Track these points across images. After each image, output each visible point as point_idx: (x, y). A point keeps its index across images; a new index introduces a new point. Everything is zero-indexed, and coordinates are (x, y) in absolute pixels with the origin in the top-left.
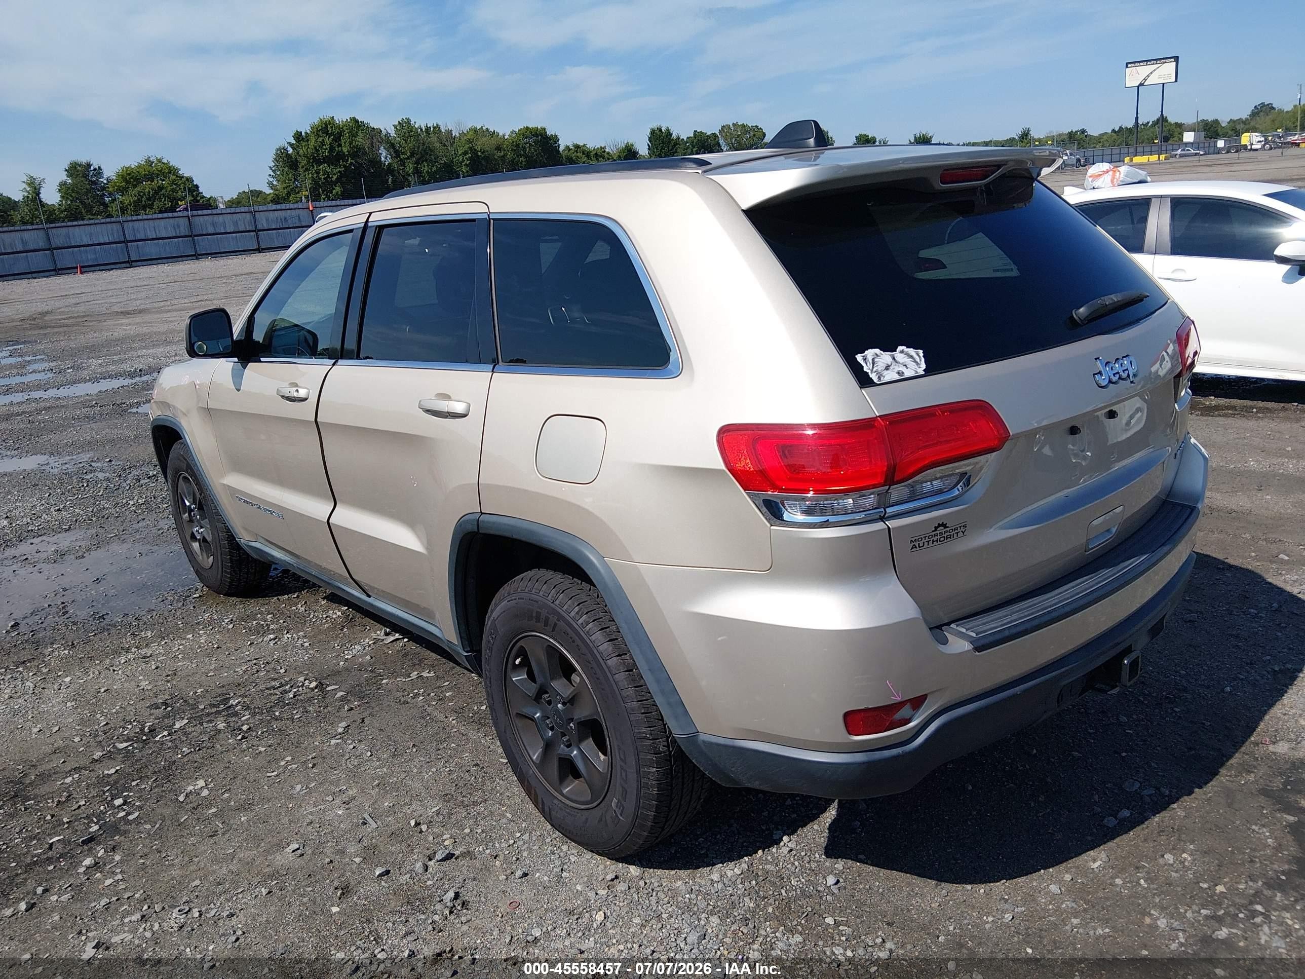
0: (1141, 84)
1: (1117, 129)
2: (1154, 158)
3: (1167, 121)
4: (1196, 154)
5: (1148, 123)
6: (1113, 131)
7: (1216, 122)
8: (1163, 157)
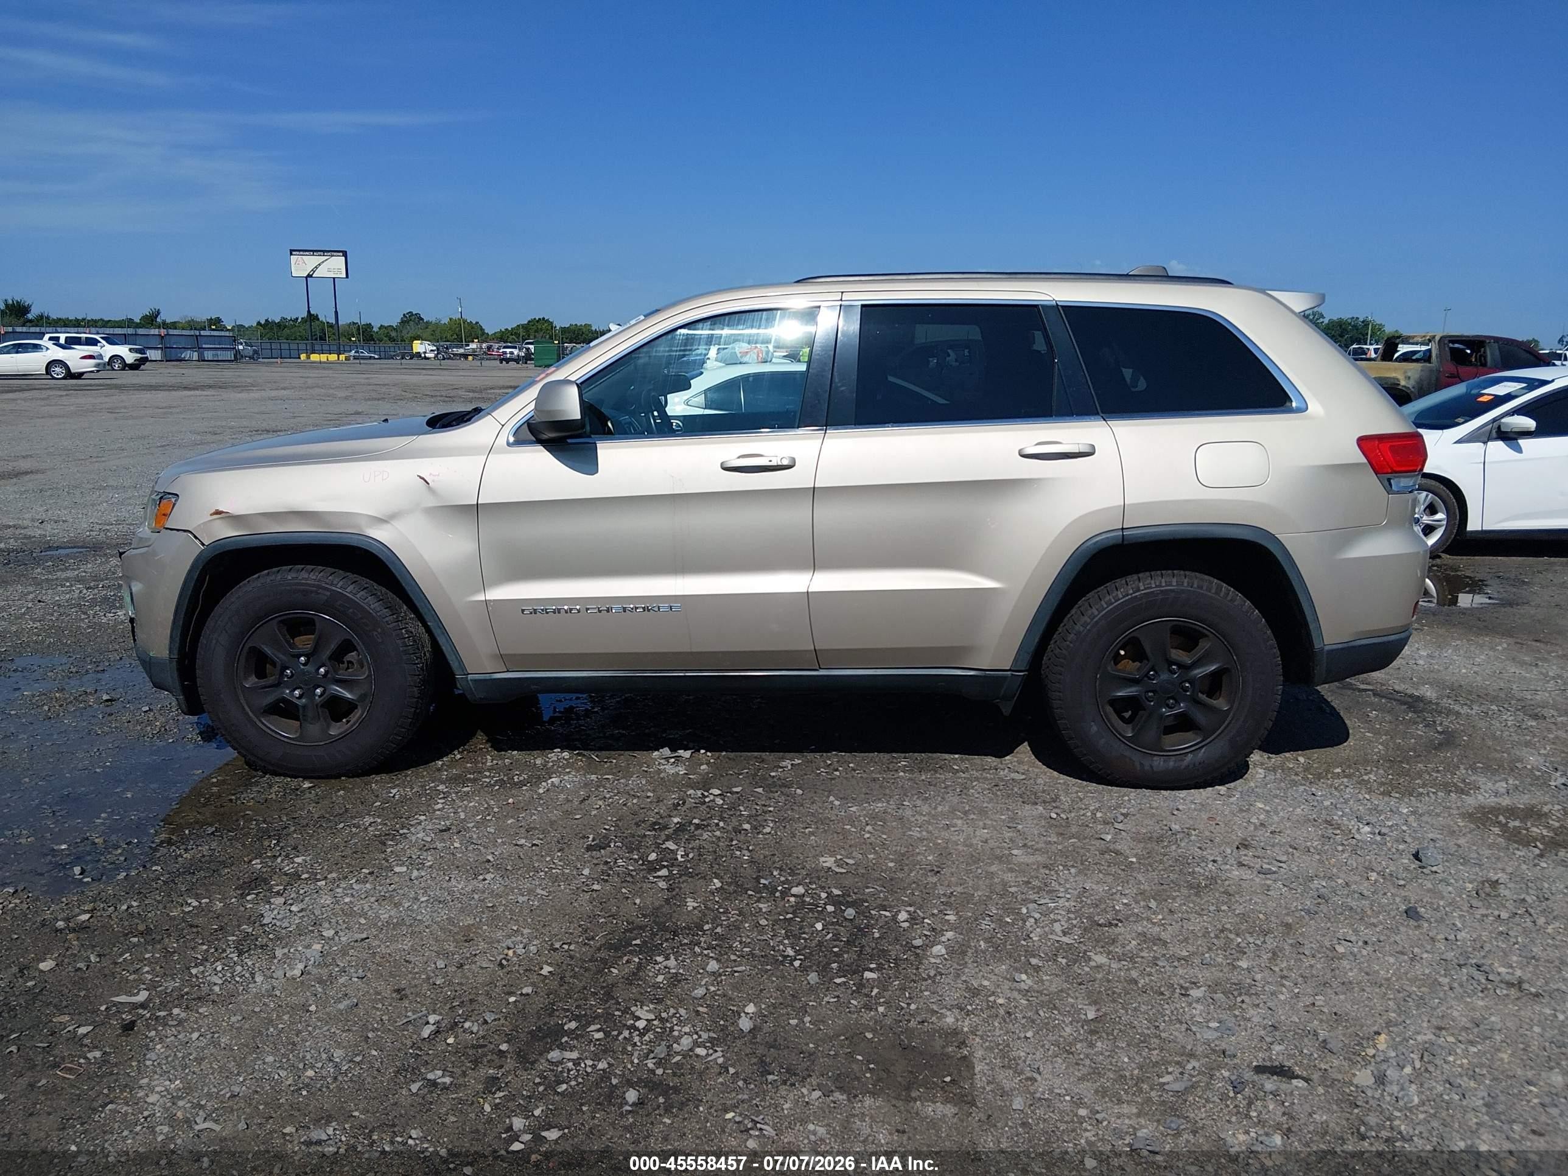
0: (309, 276)
1: (263, 322)
2: (333, 357)
3: (318, 319)
4: (371, 358)
5: (297, 319)
6: (259, 323)
7: (369, 326)
8: (342, 357)
